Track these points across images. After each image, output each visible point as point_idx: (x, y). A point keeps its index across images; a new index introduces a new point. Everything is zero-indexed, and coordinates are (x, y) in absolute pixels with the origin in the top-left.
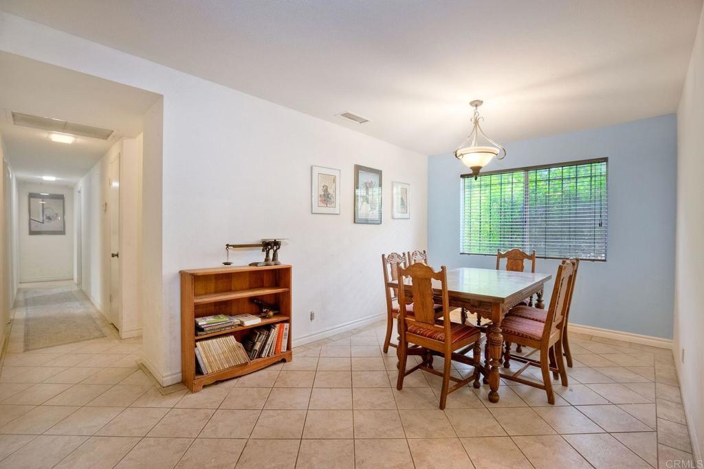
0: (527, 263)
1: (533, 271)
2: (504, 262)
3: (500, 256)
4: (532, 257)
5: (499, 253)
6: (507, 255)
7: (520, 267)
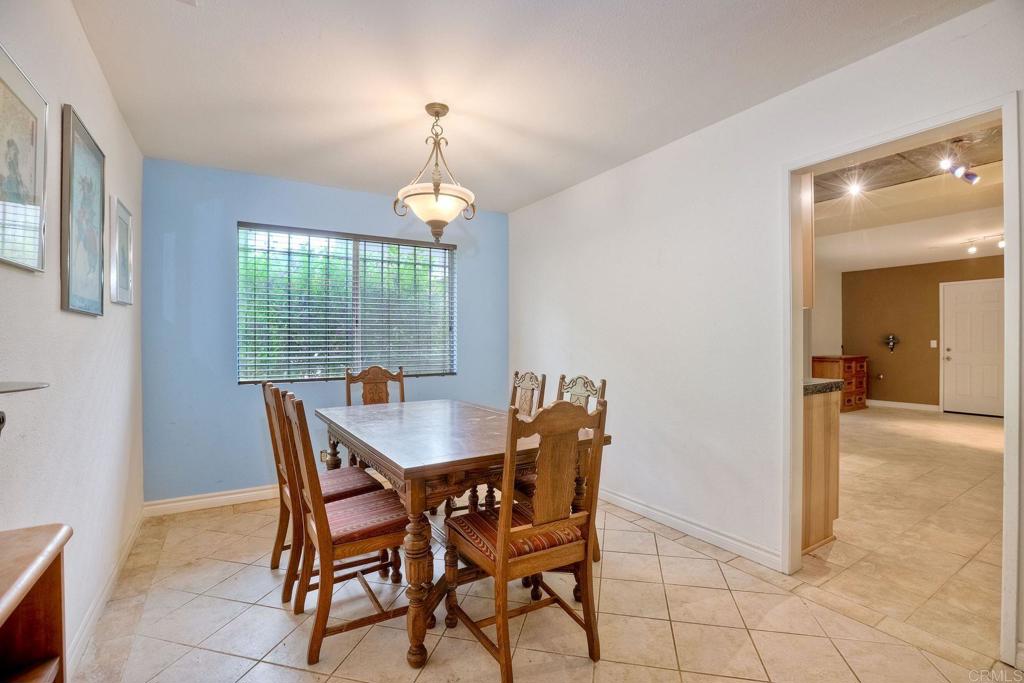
0: (393, 387)
1: (403, 400)
2: (358, 389)
3: (351, 379)
4: (399, 378)
5: (348, 374)
6: (363, 376)
7: (384, 397)
